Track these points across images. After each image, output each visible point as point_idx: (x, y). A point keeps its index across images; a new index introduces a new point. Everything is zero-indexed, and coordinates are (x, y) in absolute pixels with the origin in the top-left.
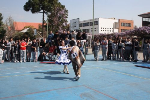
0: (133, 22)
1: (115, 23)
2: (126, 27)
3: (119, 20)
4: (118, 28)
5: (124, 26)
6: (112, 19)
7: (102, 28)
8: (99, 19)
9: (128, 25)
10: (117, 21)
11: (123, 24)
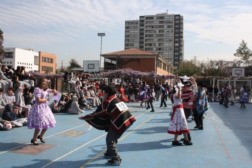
0: (55, 58)
1: (35, 57)
2: (48, 63)
3: (40, 53)
4: (38, 63)
5: (45, 61)
6: (30, 50)
7: (18, 63)
8: (14, 49)
9: (47, 60)
10: (37, 55)
11: (45, 60)
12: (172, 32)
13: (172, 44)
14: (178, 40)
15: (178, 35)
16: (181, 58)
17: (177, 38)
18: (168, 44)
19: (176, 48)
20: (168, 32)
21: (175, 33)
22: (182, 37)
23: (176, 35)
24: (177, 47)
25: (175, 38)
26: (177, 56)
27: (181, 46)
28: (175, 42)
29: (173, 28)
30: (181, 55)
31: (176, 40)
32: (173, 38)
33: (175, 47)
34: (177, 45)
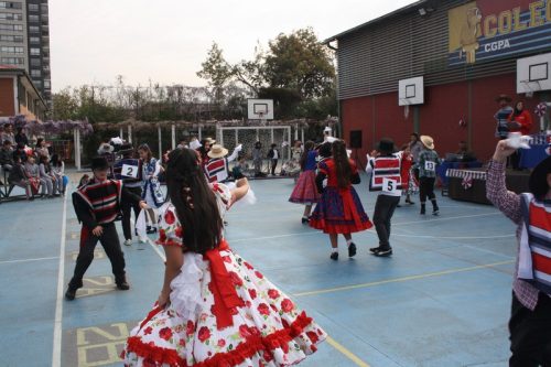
12: (20, 19)
13: (21, 50)
14: (37, 39)
15: (37, 28)
16: (46, 84)
17: (35, 35)
18: (12, 49)
19: (33, 60)
20: (12, 18)
21: (29, 24)
22: (47, 33)
23: (31, 28)
24: (36, 57)
25: (30, 35)
26: (36, 79)
27: (46, 54)
28: (30, 46)
29: (24, 11)
30: (46, 75)
31: (32, 39)
32: (25, 34)
33: (30, 57)
34: (36, 51)
